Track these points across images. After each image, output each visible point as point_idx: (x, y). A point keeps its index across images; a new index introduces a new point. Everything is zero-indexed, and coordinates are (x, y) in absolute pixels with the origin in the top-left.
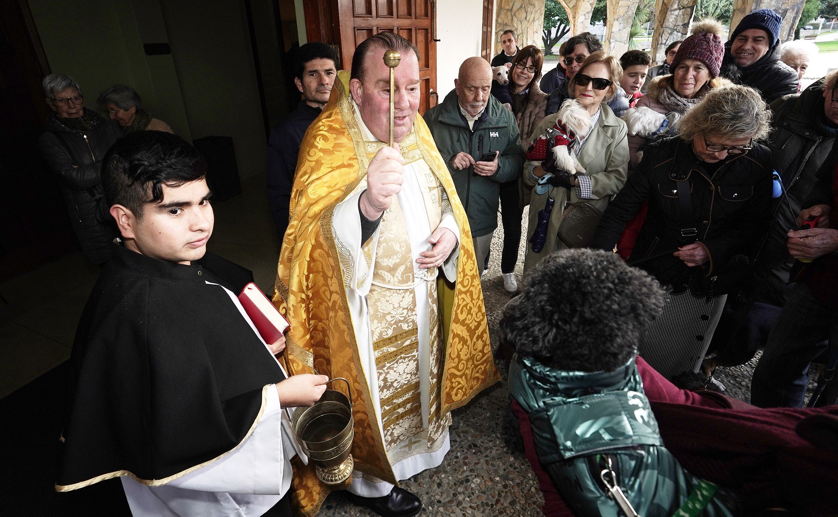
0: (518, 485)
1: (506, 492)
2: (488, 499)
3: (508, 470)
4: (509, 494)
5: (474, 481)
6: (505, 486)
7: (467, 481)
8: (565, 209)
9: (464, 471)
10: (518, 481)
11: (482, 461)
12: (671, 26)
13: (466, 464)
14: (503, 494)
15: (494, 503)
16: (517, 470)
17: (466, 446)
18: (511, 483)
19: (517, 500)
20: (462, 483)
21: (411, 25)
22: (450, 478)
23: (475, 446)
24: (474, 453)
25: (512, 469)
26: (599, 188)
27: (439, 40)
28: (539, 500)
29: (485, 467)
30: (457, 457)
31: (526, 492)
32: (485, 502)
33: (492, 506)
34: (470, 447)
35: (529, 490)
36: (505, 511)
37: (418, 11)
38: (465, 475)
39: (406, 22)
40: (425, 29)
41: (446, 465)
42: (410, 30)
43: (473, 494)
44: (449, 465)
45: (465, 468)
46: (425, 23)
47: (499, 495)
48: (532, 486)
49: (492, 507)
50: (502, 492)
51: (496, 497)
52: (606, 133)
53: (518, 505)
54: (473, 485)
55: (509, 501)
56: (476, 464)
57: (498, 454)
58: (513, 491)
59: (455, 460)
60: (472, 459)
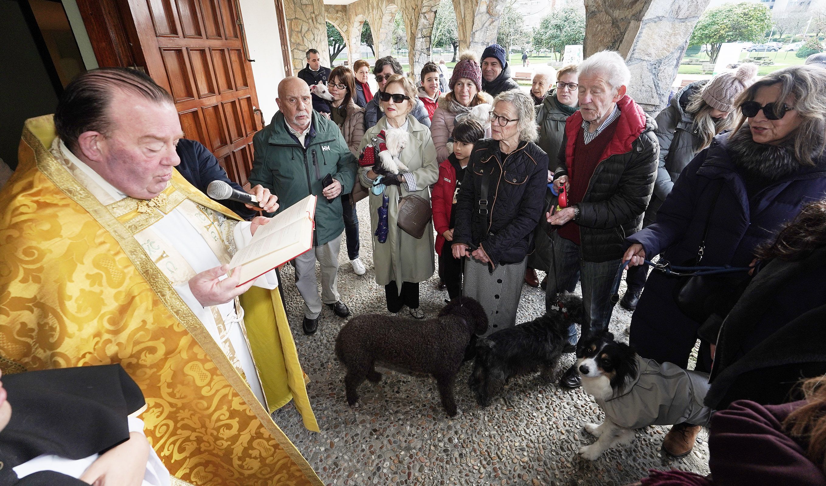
0: (420, 449)
1: (413, 462)
2: (401, 477)
3: (408, 441)
4: (416, 462)
5: (385, 466)
6: (411, 457)
7: (379, 469)
8: (399, 202)
9: (373, 461)
10: (419, 446)
11: (385, 442)
12: (420, 49)
13: (372, 453)
14: (411, 465)
15: (407, 477)
16: (415, 436)
17: (368, 435)
18: (414, 451)
19: (424, 464)
20: (374, 474)
21: (223, 45)
22: (363, 474)
23: (375, 430)
24: (377, 438)
25: (411, 438)
26: (420, 181)
27: (254, 61)
28: (440, 455)
29: (389, 447)
30: (363, 450)
31: (427, 453)
32: (399, 481)
33: (406, 481)
34: (371, 434)
35: (430, 450)
36: (418, 481)
37: (227, 32)
38: (375, 464)
39: (216, 43)
40: (237, 50)
41: (356, 464)
42: (222, 51)
43: (387, 479)
44: (358, 462)
45: (373, 456)
46: (237, 44)
47: (409, 468)
48: (430, 445)
49: (406, 483)
50: (410, 463)
51: (407, 472)
52: (416, 137)
53: (426, 468)
54: (385, 471)
55: (418, 469)
56: (381, 448)
57: (396, 429)
58: (418, 458)
59: (363, 454)
60: (377, 445)
